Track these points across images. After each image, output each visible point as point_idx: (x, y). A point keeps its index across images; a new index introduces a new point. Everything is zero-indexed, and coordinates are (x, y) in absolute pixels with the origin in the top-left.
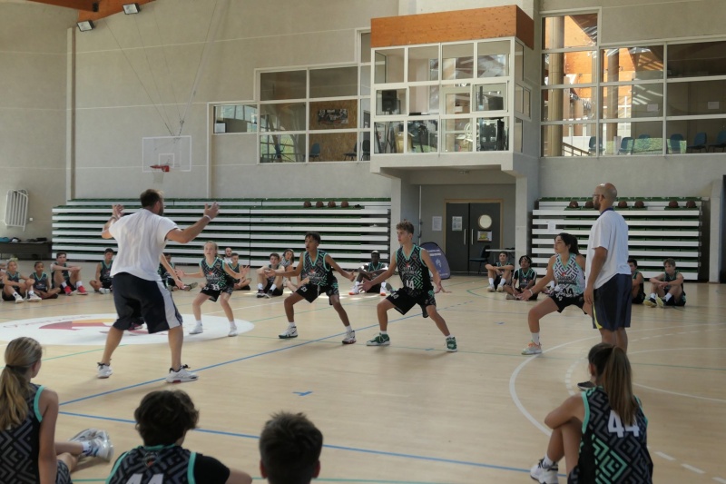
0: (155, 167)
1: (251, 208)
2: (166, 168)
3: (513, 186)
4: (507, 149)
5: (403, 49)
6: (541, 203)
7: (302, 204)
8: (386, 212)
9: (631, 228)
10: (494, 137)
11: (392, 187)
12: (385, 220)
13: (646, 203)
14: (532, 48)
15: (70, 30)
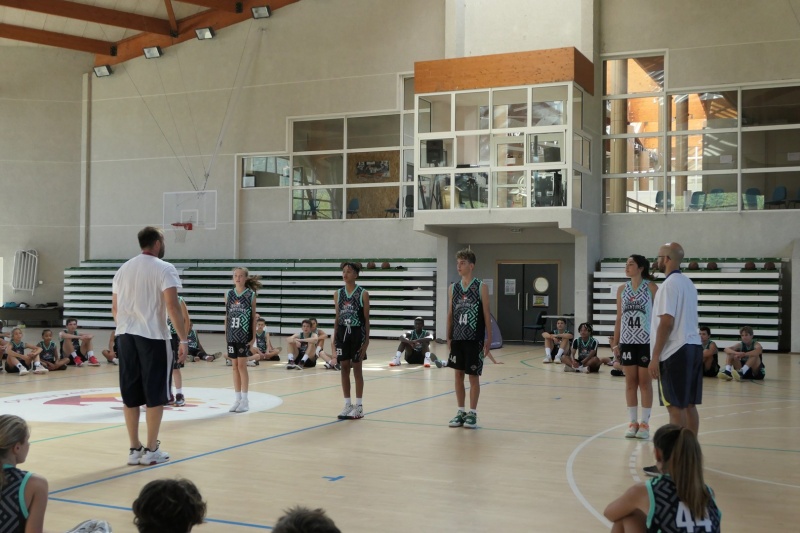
0: (177, 225)
1: (282, 269)
2: (189, 226)
3: (572, 245)
4: (565, 204)
5: (450, 95)
6: (603, 265)
8: (431, 274)
9: (701, 292)
10: (550, 191)
11: (438, 247)
12: (430, 283)
13: (719, 265)
14: (592, 94)
15: (86, 76)
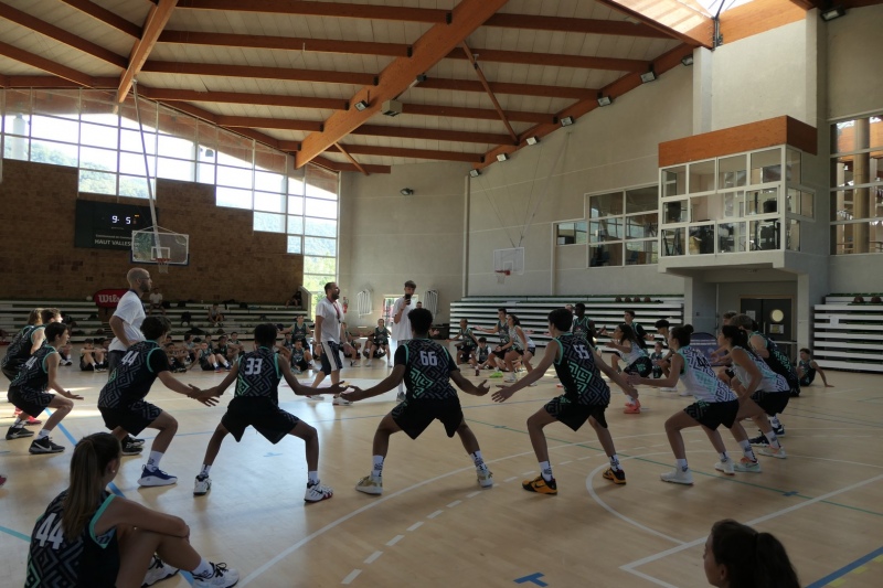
0: (501, 272)
2: (508, 273)
4: (779, 248)
5: (685, 166)
7: (614, 299)
8: (679, 306)
10: (769, 238)
11: (681, 284)
12: (679, 313)
14: (816, 154)
15: (466, 178)
